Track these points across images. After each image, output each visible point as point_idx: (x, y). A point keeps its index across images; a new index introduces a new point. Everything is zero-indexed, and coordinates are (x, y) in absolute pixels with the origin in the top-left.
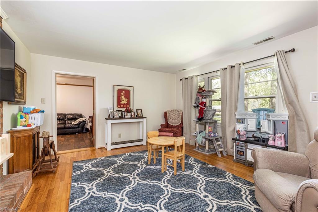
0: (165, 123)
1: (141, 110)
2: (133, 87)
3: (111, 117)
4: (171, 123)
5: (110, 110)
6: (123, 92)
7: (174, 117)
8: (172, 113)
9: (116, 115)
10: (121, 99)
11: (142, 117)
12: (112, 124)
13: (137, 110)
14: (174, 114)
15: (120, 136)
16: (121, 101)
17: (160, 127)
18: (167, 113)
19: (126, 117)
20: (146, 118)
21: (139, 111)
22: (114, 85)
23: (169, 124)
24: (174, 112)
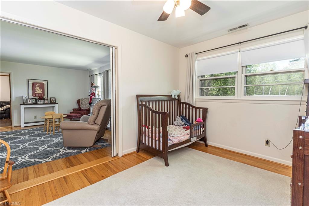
0: (78, 108)
1: (55, 98)
2: (47, 81)
3: (25, 103)
4: (83, 108)
5: (24, 98)
6: (38, 84)
7: (85, 103)
8: (84, 101)
9: (30, 102)
10: (36, 90)
11: (55, 103)
12: (24, 108)
13: (50, 98)
14: (85, 101)
15: (35, 117)
16: (36, 91)
17: (72, 111)
18: (80, 100)
19: (39, 103)
20: (57, 104)
21: (53, 99)
22: (29, 79)
23: (81, 108)
24: (86, 100)
